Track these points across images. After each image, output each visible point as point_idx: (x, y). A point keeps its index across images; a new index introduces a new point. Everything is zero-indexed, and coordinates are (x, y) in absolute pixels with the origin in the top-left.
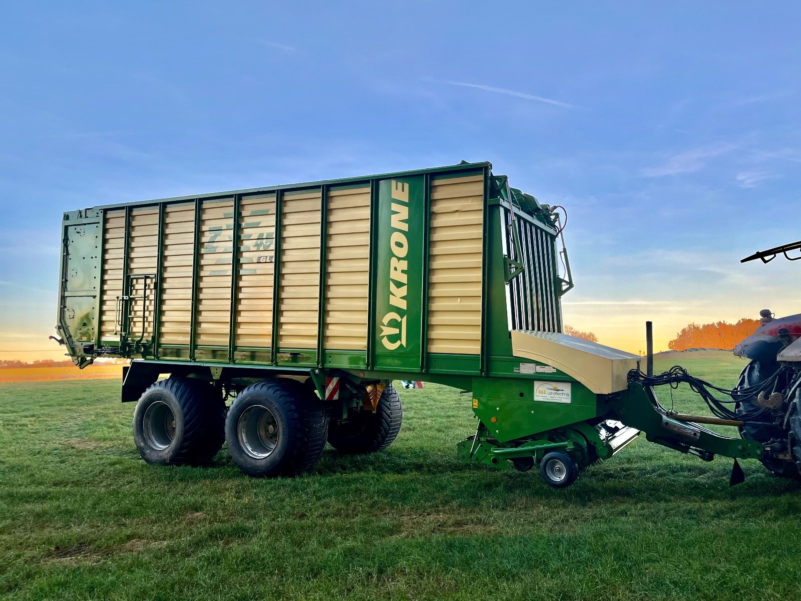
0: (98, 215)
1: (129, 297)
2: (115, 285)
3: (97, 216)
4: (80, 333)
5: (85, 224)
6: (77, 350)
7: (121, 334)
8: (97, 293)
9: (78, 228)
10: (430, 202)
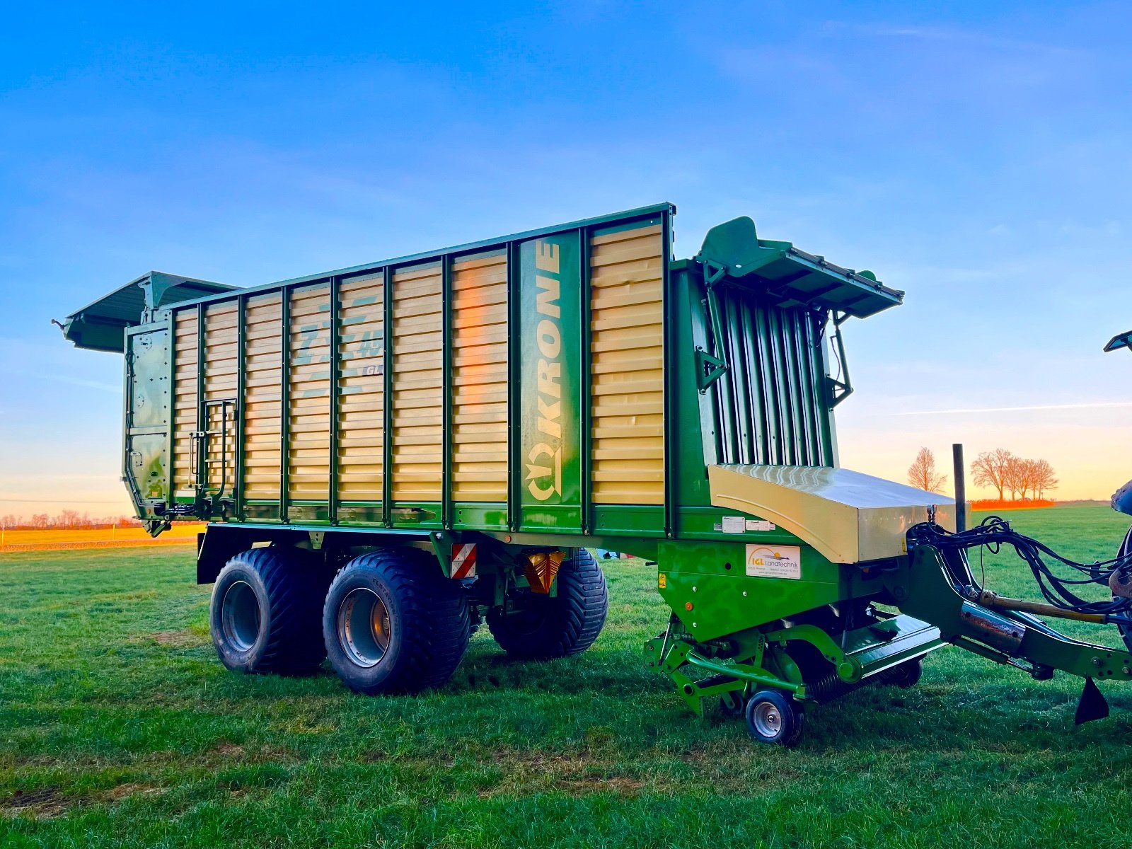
0: (167, 318)
1: (205, 433)
2: (189, 417)
3: (166, 320)
4: (150, 487)
5: (152, 332)
6: (147, 510)
7: (196, 487)
8: (168, 429)
9: (144, 337)
10: (589, 271)
